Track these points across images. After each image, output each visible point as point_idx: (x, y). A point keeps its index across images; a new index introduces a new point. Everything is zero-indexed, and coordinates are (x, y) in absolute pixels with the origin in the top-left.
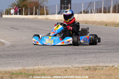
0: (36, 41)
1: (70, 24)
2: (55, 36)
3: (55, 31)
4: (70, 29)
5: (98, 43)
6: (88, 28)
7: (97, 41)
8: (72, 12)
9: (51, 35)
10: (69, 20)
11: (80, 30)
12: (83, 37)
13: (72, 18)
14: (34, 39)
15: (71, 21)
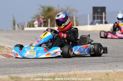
0: (16, 52)
1: (66, 31)
2: (40, 46)
3: (40, 40)
4: (63, 37)
5: (103, 55)
6: (89, 36)
7: (101, 52)
8: (66, 15)
9: (33, 45)
10: (63, 25)
11: (79, 38)
12: (79, 47)
13: (67, 23)
14: (13, 51)
15: (66, 26)
